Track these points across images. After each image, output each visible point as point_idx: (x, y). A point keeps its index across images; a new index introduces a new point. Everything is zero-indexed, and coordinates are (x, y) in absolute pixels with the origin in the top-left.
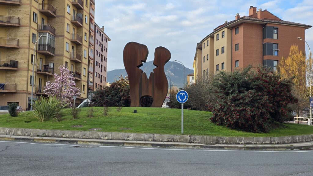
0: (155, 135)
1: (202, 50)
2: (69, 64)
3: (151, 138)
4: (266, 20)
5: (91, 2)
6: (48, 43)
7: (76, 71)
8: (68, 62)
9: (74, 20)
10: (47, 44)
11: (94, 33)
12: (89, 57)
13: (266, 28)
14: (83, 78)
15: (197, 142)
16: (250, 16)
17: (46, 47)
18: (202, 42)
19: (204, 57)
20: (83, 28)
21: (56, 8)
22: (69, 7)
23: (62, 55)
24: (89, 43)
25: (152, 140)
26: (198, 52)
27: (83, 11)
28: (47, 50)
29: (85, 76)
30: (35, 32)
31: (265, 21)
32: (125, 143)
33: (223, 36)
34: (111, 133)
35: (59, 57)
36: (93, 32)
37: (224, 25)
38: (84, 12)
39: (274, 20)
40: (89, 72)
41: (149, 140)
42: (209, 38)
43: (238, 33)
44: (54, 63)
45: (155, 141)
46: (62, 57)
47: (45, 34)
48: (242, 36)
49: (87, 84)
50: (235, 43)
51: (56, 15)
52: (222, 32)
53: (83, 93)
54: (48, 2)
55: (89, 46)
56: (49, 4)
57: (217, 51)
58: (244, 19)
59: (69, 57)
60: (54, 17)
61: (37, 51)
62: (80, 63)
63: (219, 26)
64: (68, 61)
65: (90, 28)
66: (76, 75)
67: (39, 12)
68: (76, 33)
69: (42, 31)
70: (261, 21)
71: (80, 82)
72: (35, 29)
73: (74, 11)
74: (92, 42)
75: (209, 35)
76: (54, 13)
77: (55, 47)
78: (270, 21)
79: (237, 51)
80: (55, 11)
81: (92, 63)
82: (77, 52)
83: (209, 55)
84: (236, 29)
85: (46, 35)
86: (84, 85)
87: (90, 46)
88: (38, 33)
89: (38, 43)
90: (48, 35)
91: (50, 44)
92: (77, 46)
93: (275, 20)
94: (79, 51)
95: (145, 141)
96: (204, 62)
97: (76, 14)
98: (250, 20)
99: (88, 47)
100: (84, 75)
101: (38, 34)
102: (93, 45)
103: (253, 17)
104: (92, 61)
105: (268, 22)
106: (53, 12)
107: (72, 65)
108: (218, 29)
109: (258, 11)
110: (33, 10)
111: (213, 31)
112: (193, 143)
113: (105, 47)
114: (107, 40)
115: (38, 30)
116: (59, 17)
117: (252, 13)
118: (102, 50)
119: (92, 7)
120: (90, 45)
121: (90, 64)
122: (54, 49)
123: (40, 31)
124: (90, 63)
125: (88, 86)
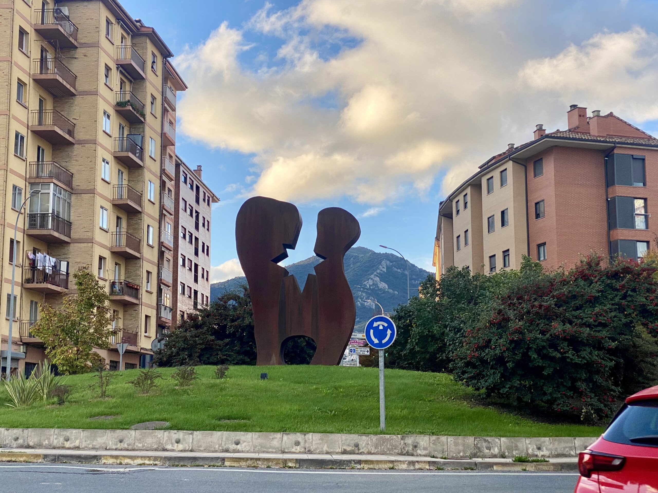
0: (311, 437)
1: (452, 218)
2: (109, 264)
3: (297, 443)
4: (612, 138)
5: (166, 105)
6: (53, 210)
7: (127, 280)
8: (105, 258)
9: (122, 151)
10: (50, 211)
11: (173, 182)
12: (161, 244)
13: (613, 158)
14: (145, 297)
15: (424, 452)
16: (570, 130)
17: (48, 221)
18: (451, 199)
19: (458, 237)
20: (145, 170)
21: (74, 121)
22: (108, 117)
23: (91, 241)
24: (162, 208)
25: (303, 450)
26: (442, 225)
27: (144, 128)
28: (50, 228)
29: (151, 293)
30: (21, 184)
31: (609, 142)
32: (228, 458)
33: (503, 182)
34: (192, 434)
35: (82, 245)
36: (171, 180)
37: (504, 153)
38: (147, 129)
39: (633, 138)
40: (160, 282)
41: (293, 450)
42: (469, 188)
43: (542, 173)
44: (70, 260)
45: (310, 452)
46: (90, 244)
47: (47, 187)
48: (553, 182)
49: (155, 312)
50: (534, 199)
51: (73, 138)
52: (501, 172)
53: (145, 336)
54: (54, 107)
55: (162, 216)
56: (55, 112)
57: (490, 219)
58: (554, 137)
59: (109, 245)
60: (72, 144)
61: (24, 230)
62: (137, 258)
63: (494, 158)
64: (107, 254)
65: (163, 171)
66: (126, 289)
67: (29, 131)
68: (125, 182)
69: (37, 180)
70: (600, 141)
71: (136, 308)
72: (20, 176)
73: (121, 128)
74: (169, 204)
75: (467, 182)
76: (70, 133)
77: (72, 219)
78: (623, 140)
79: (540, 220)
80: (71, 129)
81: (169, 261)
82: (129, 232)
83: (470, 233)
84: (535, 162)
85: (49, 189)
86: (147, 317)
87: (165, 215)
88: (27, 183)
89: (28, 211)
90: (55, 190)
91: (58, 212)
92: (128, 217)
93: (637, 138)
94: (134, 229)
95: (283, 452)
96: (458, 249)
97: (125, 136)
98: (570, 139)
99: (158, 217)
100: (149, 290)
101: (27, 188)
102: (173, 214)
103: (577, 132)
104: (168, 255)
105: (619, 143)
106: (67, 131)
107: (116, 264)
108: (489, 164)
109: (592, 116)
110: (16, 127)
111: (479, 170)
112: (413, 455)
113: (204, 218)
114: (208, 201)
115: (28, 177)
116: (82, 143)
117: (576, 123)
118: (197, 228)
119: (169, 117)
120: (164, 212)
121: (165, 262)
122: (69, 224)
123: (33, 181)
124: (165, 259)
125: (159, 318)
